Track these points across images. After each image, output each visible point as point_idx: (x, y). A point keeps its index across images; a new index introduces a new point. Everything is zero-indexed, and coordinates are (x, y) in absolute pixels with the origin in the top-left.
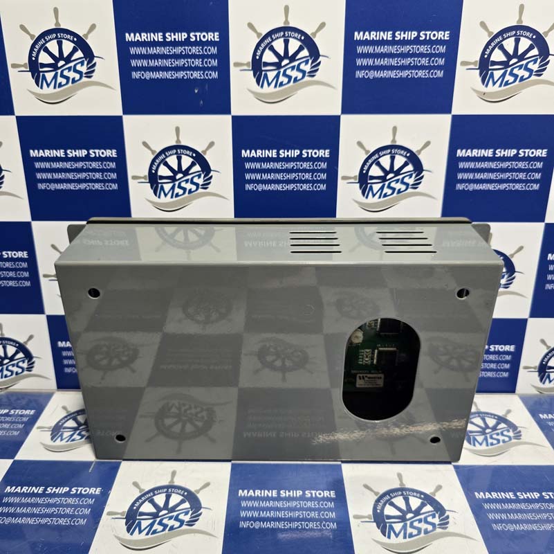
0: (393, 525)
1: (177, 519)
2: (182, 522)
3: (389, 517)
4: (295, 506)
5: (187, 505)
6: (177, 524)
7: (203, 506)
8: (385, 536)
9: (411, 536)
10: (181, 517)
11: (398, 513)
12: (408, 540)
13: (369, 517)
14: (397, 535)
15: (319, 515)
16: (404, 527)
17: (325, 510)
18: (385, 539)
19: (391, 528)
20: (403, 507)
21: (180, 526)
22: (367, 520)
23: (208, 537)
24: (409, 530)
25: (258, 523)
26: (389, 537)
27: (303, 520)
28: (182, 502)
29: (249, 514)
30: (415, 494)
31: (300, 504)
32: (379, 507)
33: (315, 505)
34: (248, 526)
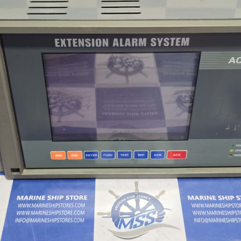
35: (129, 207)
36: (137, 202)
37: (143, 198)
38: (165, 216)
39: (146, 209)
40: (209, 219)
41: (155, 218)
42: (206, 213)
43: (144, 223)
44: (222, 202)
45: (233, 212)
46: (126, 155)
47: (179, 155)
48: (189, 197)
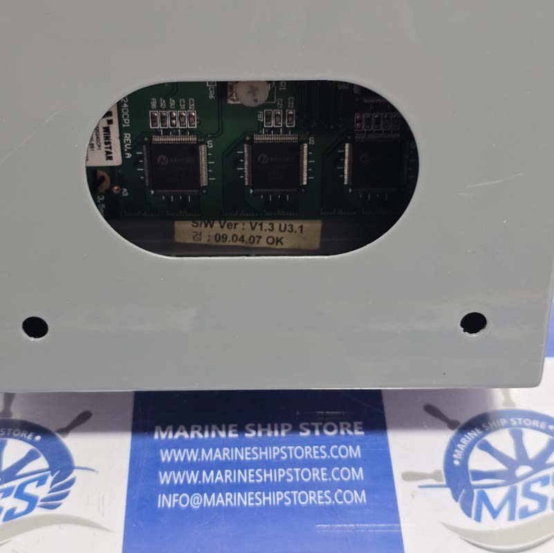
0: (488, 491)
1: (20, 494)
2: (32, 501)
3: (479, 475)
4: (278, 457)
5: (41, 463)
6: (22, 506)
7: (77, 463)
8: (469, 515)
9: (525, 513)
10: (31, 489)
11: (498, 466)
12: (518, 522)
13: (435, 476)
14: (495, 514)
15: (329, 476)
16: (511, 498)
17: (341, 463)
18: (469, 524)
19: (484, 498)
20: (511, 452)
21: (29, 510)
22: (432, 482)
23: (89, 531)
24: (522, 502)
25: (197, 496)
26: (478, 518)
27: (293, 486)
28: (31, 457)
29: (179, 478)
30: (535, 423)
31: (287, 451)
32: (458, 455)
33: (320, 454)
34: (177, 504)
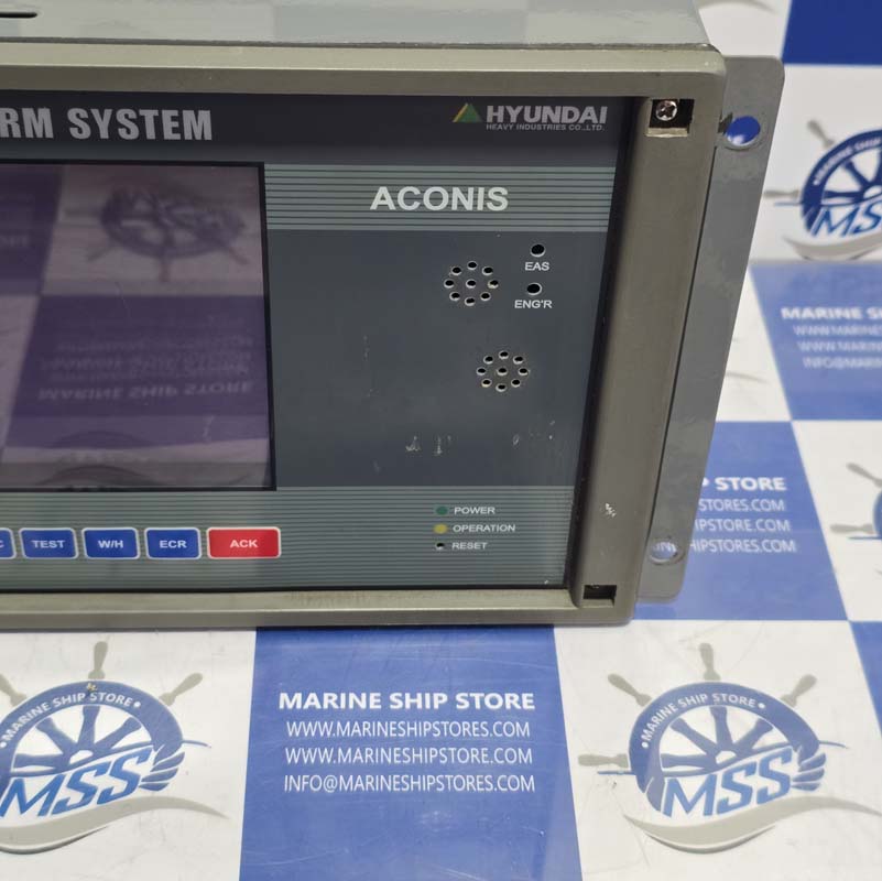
35: (56, 736)
36: (90, 717)
37: (113, 705)
38: (181, 767)
39: (116, 743)
40: (339, 780)
41: (142, 778)
42: (335, 757)
43: (98, 793)
44: (401, 715)
45: (432, 754)
46: (53, 544)
47: (252, 544)
48: (284, 697)
